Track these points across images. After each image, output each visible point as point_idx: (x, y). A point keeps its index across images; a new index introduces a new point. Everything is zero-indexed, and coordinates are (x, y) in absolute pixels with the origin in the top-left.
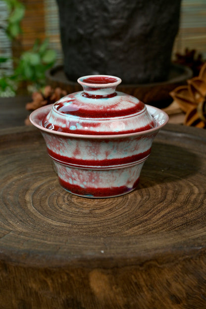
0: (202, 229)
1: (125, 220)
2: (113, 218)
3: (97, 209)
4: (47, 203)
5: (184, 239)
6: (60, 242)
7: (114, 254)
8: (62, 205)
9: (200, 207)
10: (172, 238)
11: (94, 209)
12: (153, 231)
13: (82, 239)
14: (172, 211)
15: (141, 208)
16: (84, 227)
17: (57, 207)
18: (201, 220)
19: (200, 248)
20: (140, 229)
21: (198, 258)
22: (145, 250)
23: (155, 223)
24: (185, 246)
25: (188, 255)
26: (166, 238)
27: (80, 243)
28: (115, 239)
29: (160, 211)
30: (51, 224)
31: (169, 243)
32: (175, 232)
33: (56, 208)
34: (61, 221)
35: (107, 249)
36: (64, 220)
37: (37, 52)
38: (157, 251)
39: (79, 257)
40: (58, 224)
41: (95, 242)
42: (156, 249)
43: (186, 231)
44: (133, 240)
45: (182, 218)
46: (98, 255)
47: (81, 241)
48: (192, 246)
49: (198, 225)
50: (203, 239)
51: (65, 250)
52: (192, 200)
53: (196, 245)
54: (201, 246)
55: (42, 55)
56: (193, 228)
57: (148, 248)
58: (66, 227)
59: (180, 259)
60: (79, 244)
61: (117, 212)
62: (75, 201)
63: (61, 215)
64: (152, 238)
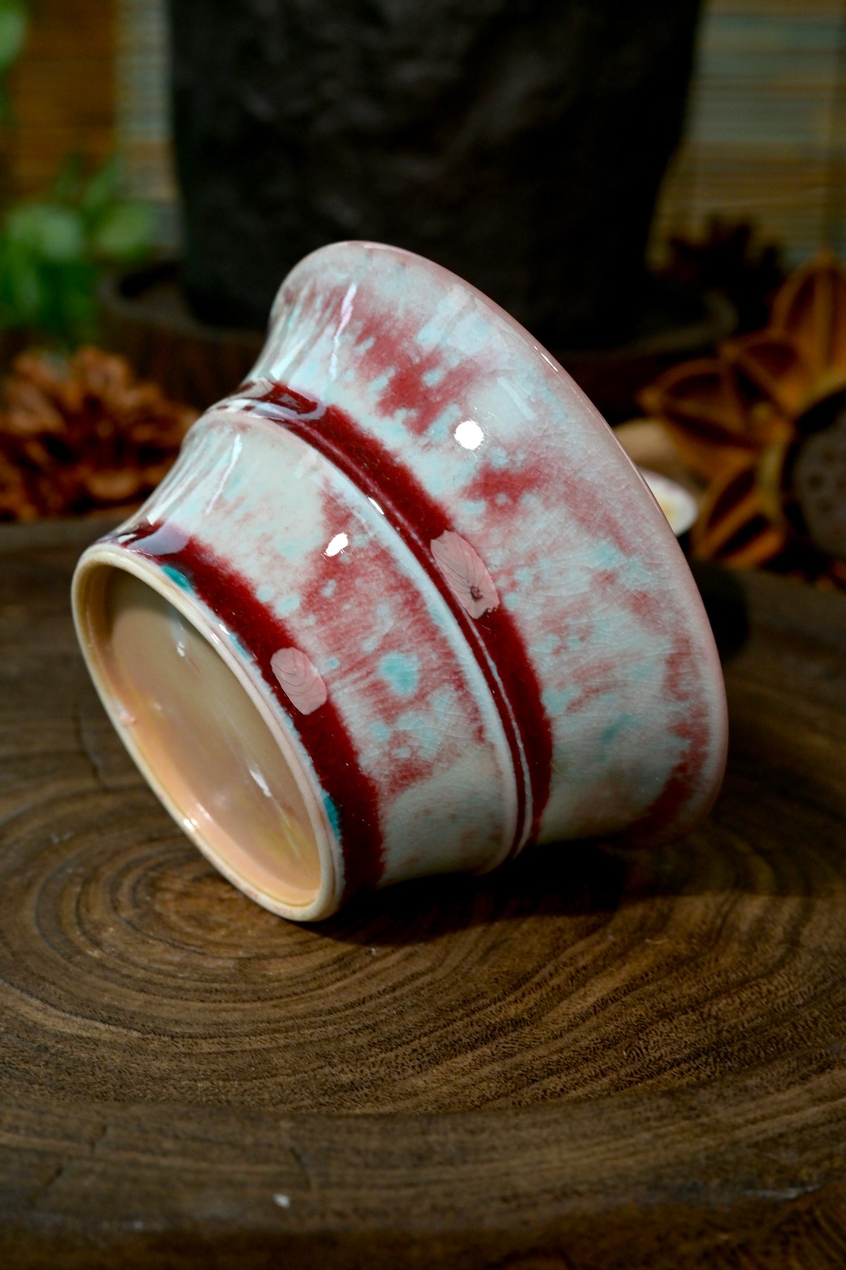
0: (797, 1090)
1: (411, 1019)
2: (352, 1006)
3: (274, 956)
4: (28, 915)
5: (708, 1141)
6: (67, 1137)
7: (340, 1214)
8: (100, 926)
9: (782, 963)
10: (647, 1136)
11: (260, 957)
12: (552, 1083)
13: (180, 1125)
14: (644, 979)
15: (493, 958)
16: (206, 1047)
17: (76, 935)
18: (786, 1032)
19: (793, 1193)
20: (485, 1071)
21: (776, 1249)
22: (504, 1200)
23: (559, 1043)
24: (715, 1182)
25: (724, 1230)
26: (617, 1132)
27: (168, 1145)
28: (349, 1131)
29: (587, 979)
30: (34, 1028)
31: (630, 1162)
32: (663, 1102)
33: (69, 941)
34: (87, 1009)
35: (306, 1186)
36: (107, 1007)
37: (73, 205)
38: (569, 1206)
39: (158, 1226)
40: (73, 1026)
41: (249, 1140)
42: (564, 1194)
43: (721, 1096)
44: (446, 1137)
45: (693, 1017)
46: (255, 1219)
47: (176, 1137)
48: (749, 1185)
49: (781, 1067)
50: (803, 1148)
51: (87, 1182)
52: (744, 927)
53: (770, 1180)
54: (793, 1184)
55: (92, 222)
56: (751, 1082)
57: (523, 1184)
58: (112, 1045)
59: (685, 1248)
60: (165, 1154)
61: (374, 975)
62: (172, 906)
63: (90, 979)
64: (545, 1133)
